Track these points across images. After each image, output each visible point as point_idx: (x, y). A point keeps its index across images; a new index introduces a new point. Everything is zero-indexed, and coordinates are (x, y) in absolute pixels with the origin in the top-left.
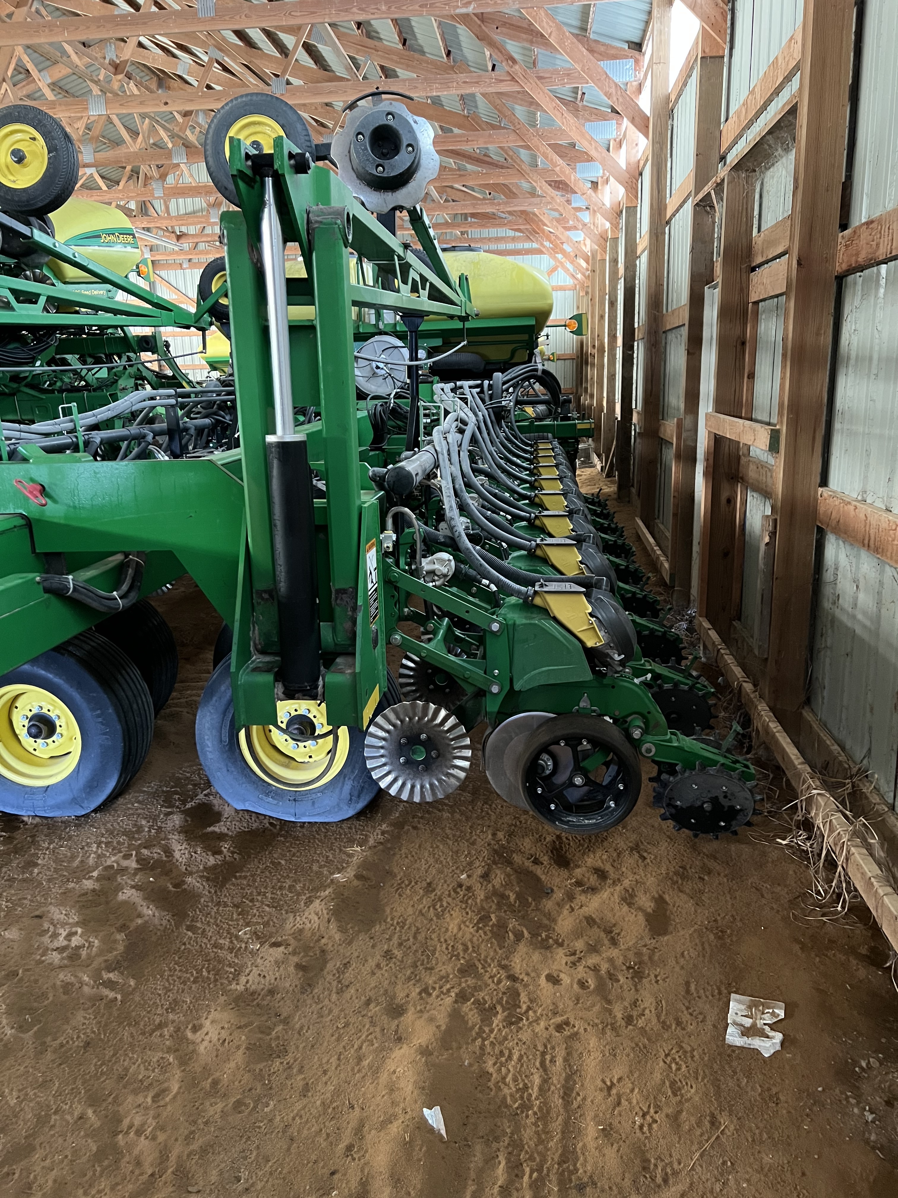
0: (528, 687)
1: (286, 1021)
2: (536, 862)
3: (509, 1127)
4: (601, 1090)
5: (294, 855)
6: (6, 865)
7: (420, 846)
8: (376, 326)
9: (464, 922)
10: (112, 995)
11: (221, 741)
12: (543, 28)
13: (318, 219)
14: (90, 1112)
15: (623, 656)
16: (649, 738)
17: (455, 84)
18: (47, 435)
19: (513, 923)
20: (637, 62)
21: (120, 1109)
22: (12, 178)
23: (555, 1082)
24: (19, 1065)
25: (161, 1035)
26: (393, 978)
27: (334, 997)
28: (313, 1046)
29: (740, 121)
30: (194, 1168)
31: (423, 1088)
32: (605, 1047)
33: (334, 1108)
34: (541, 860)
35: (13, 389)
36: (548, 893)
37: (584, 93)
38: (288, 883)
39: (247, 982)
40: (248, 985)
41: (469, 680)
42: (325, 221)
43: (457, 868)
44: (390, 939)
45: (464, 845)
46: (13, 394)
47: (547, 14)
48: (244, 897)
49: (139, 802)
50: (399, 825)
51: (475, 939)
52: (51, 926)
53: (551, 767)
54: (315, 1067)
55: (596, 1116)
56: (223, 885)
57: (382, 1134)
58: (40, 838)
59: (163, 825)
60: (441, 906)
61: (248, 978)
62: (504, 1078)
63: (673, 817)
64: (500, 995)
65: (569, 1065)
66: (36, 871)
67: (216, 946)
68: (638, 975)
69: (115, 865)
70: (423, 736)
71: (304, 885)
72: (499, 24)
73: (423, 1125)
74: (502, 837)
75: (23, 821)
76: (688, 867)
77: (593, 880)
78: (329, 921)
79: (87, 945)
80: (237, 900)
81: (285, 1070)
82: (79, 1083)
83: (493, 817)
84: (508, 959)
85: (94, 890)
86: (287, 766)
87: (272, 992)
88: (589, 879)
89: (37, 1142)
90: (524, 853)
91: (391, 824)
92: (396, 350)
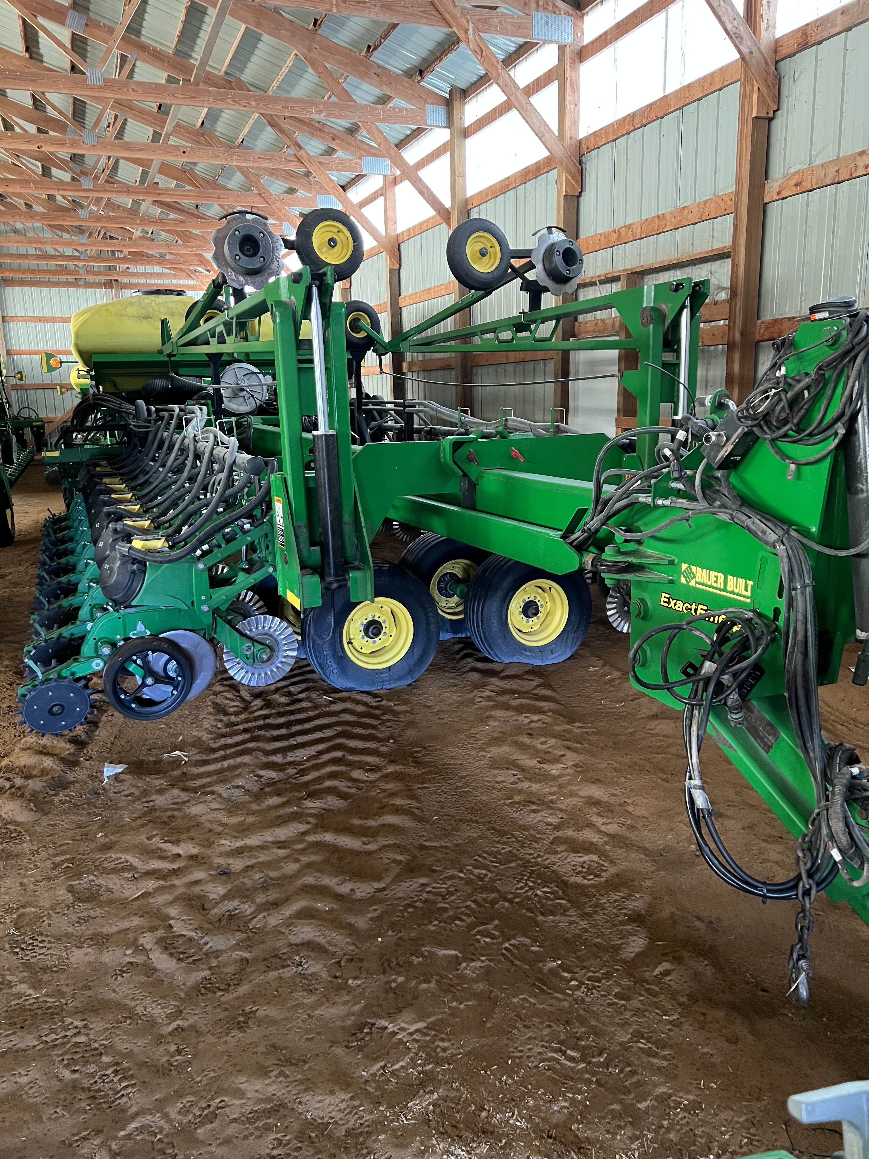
92: (254, 376)
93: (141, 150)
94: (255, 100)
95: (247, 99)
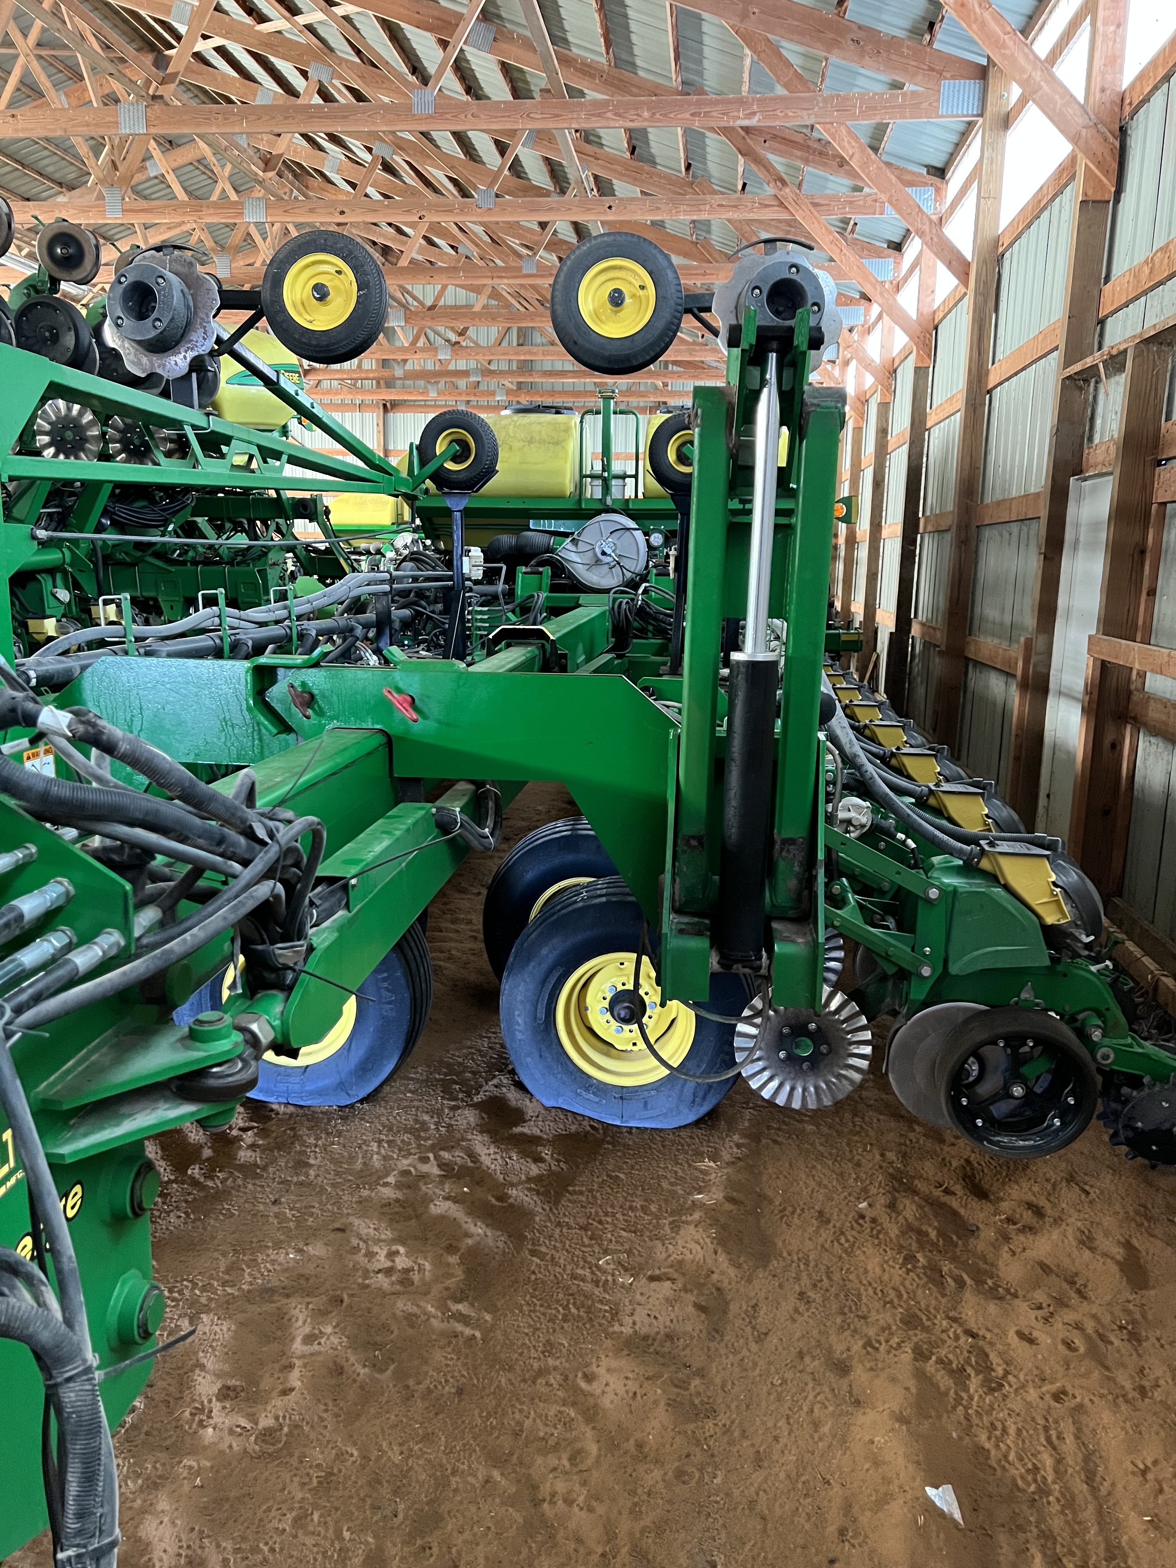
0: (969, 971)
1: (701, 1373)
2: (947, 1192)
3: (1032, 1515)
4: (1133, 1473)
5: (633, 1168)
6: (272, 1163)
7: (790, 1165)
8: (602, 501)
9: (887, 1262)
10: (468, 1331)
11: (535, 1018)
12: (843, 148)
13: (815, 401)
14: (496, 1474)
15: (1092, 938)
16: (1107, 1041)
17: (708, 206)
18: (261, 624)
19: (947, 1267)
20: (938, 190)
21: (531, 1471)
22: (309, 318)
23: (1070, 1463)
24: (387, 1412)
25: (547, 1383)
26: (822, 1327)
27: (754, 1347)
28: (748, 1406)
29: (1139, 282)
30: (653, 1548)
31: (918, 1463)
32: (1124, 1422)
33: (804, 1483)
34: (952, 1189)
35: (137, 558)
36: (972, 1231)
37: (856, 224)
38: (638, 1203)
39: (634, 1323)
40: (637, 1328)
41: (893, 959)
42: (823, 404)
43: (850, 1194)
44: (797, 1279)
45: (848, 1167)
46: (133, 565)
47: (849, 132)
48: (589, 1218)
49: (410, 1091)
50: (755, 1137)
51: (907, 1283)
52: (361, 1244)
53: (975, 1073)
54: (760, 1432)
55: (1135, 1506)
56: (557, 1203)
57: (880, 1515)
58: (303, 1131)
59: (453, 1123)
60: (847, 1241)
61: (634, 1318)
62: (1006, 1457)
63: (1128, 1142)
64: (967, 1355)
65: (1084, 1444)
66: (312, 1173)
67: (574, 1277)
68: (1134, 1337)
69: (412, 1170)
70: (813, 1026)
71: (660, 1206)
72: (768, 137)
73: (930, 1507)
74: (895, 1158)
75: (272, 1110)
76: (1150, 1206)
77: (1028, 1217)
78: (716, 1253)
79: (416, 1268)
80: (582, 1221)
81: (724, 1433)
82: (468, 1437)
83: (872, 1133)
84: (955, 1309)
85: (397, 1200)
86: (607, 1055)
87: (669, 1337)
88: (1021, 1216)
89: (444, 1508)
90: (927, 1179)
91: (743, 1135)
92: (628, 533)
93: (551, 209)
94: (649, 109)
95: (637, 109)
